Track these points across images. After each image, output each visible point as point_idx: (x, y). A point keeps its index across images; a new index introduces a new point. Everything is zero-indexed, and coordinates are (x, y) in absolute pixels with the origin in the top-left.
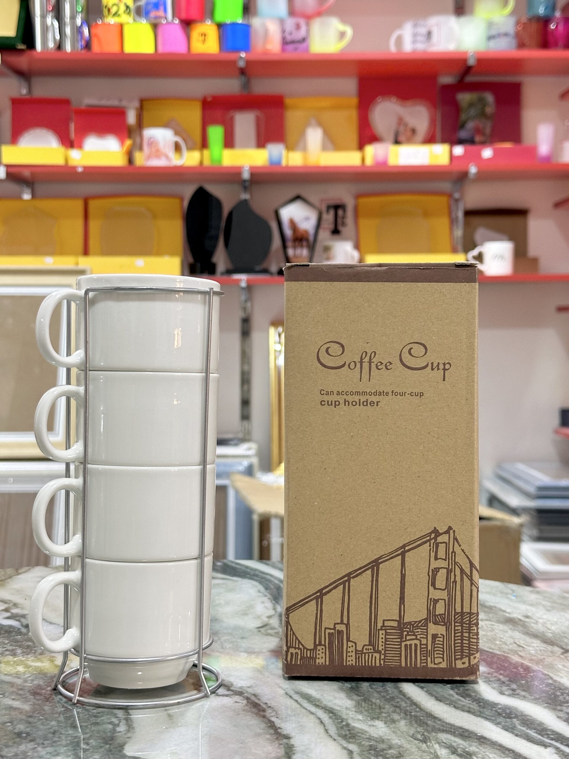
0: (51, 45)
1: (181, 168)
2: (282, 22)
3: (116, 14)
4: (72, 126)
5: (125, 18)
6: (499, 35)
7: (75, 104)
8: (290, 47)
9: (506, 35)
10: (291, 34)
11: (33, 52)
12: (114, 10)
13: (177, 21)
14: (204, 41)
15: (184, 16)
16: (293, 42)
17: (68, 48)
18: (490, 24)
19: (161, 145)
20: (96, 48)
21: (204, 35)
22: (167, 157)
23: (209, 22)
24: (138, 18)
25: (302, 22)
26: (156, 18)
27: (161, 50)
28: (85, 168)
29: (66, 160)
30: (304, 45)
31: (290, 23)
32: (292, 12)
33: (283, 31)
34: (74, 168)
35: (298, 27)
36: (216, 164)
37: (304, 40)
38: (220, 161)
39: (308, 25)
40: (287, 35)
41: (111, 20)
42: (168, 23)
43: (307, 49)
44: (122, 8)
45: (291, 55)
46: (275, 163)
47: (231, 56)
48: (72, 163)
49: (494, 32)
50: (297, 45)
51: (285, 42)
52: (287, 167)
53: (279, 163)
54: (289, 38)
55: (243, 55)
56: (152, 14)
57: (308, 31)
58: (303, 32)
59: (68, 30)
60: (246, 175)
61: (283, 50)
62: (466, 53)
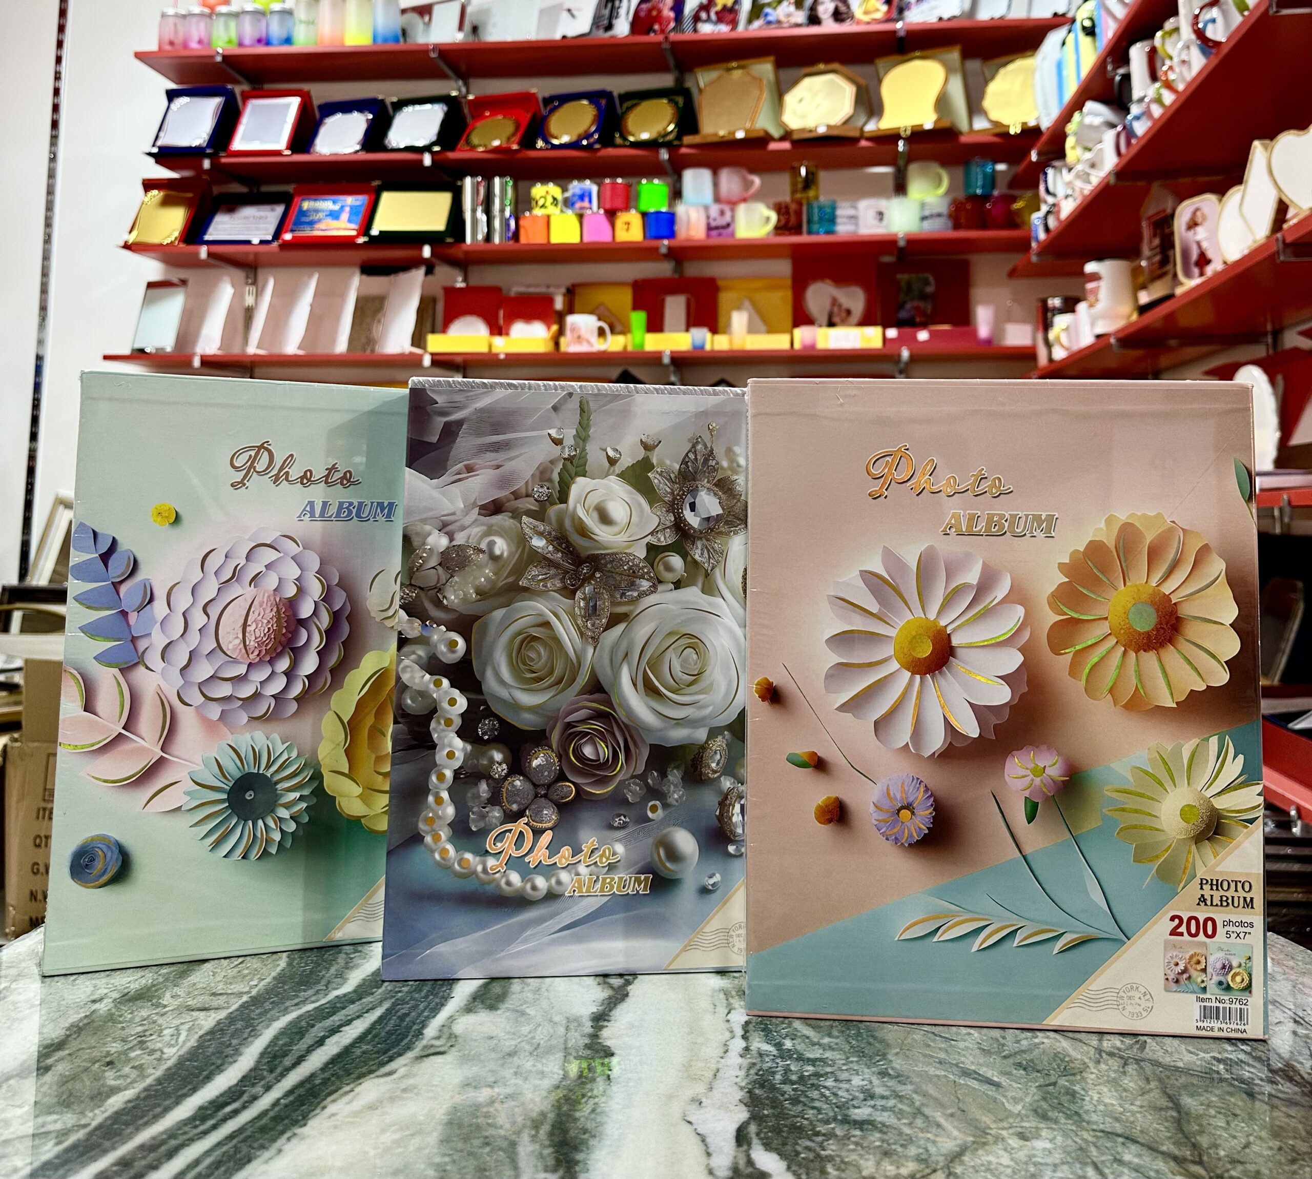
0: (480, 237)
1: (604, 353)
2: (706, 208)
3: (543, 206)
4: (501, 313)
5: (552, 210)
6: (932, 216)
7: (504, 292)
8: (714, 233)
9: (939, 215)
10: (715, 220)
11: (463, 245)
12: (541, 202)
13: (602, 211)
14: (628, 229)
15: (608, 206)
16: (717, 228)
17: (497, 240)
18: (923, 205)
19: (583, 333)
20: (523, 239)
21: (628, 224)
22: (588, 342)
23: (633, 212)
24: (565, 209)
25: (727, 209)
26: (582, 208)
27: (586, 239)
28: (507, 355)
29: (490, 346)
30: (730, 230)
31: (714, 210)
32: (717, 199)
33: (708, 217)
34: (497, 355)
35: (722, 213)
36: (637, 349)
37: (728, 225)
38: (642, 345)
39: (733, 210)
40: (711, 221)
41: (538, 212)
42: (593, 213)
43: (733, 235)
44: (550, 200)
45: (715, 241)
46: (700, 348)
47: (653, 243)
48: (495, 350)
49: (927, 213)
50: (722, 231)
51: (710, 228)
52: (712, 351)
53: (702, 347)
54: (713, 224)
55: (666, 242)
56: (578, 205)
57: (733, 217)
58: (727, 218)
59: (497, 223)
60: (666, 360)
61: (708, 236)
62: (896, 235)
